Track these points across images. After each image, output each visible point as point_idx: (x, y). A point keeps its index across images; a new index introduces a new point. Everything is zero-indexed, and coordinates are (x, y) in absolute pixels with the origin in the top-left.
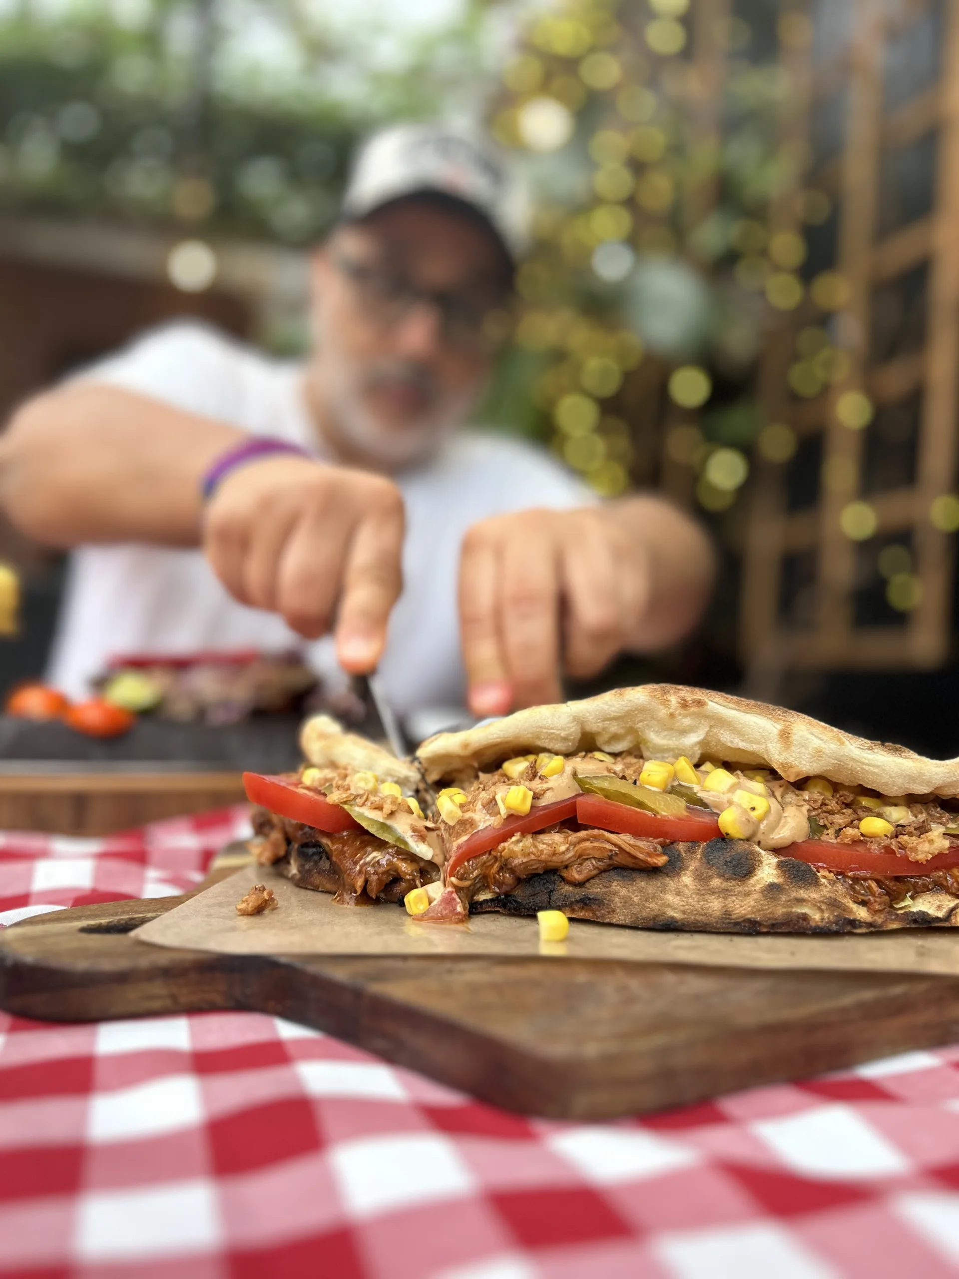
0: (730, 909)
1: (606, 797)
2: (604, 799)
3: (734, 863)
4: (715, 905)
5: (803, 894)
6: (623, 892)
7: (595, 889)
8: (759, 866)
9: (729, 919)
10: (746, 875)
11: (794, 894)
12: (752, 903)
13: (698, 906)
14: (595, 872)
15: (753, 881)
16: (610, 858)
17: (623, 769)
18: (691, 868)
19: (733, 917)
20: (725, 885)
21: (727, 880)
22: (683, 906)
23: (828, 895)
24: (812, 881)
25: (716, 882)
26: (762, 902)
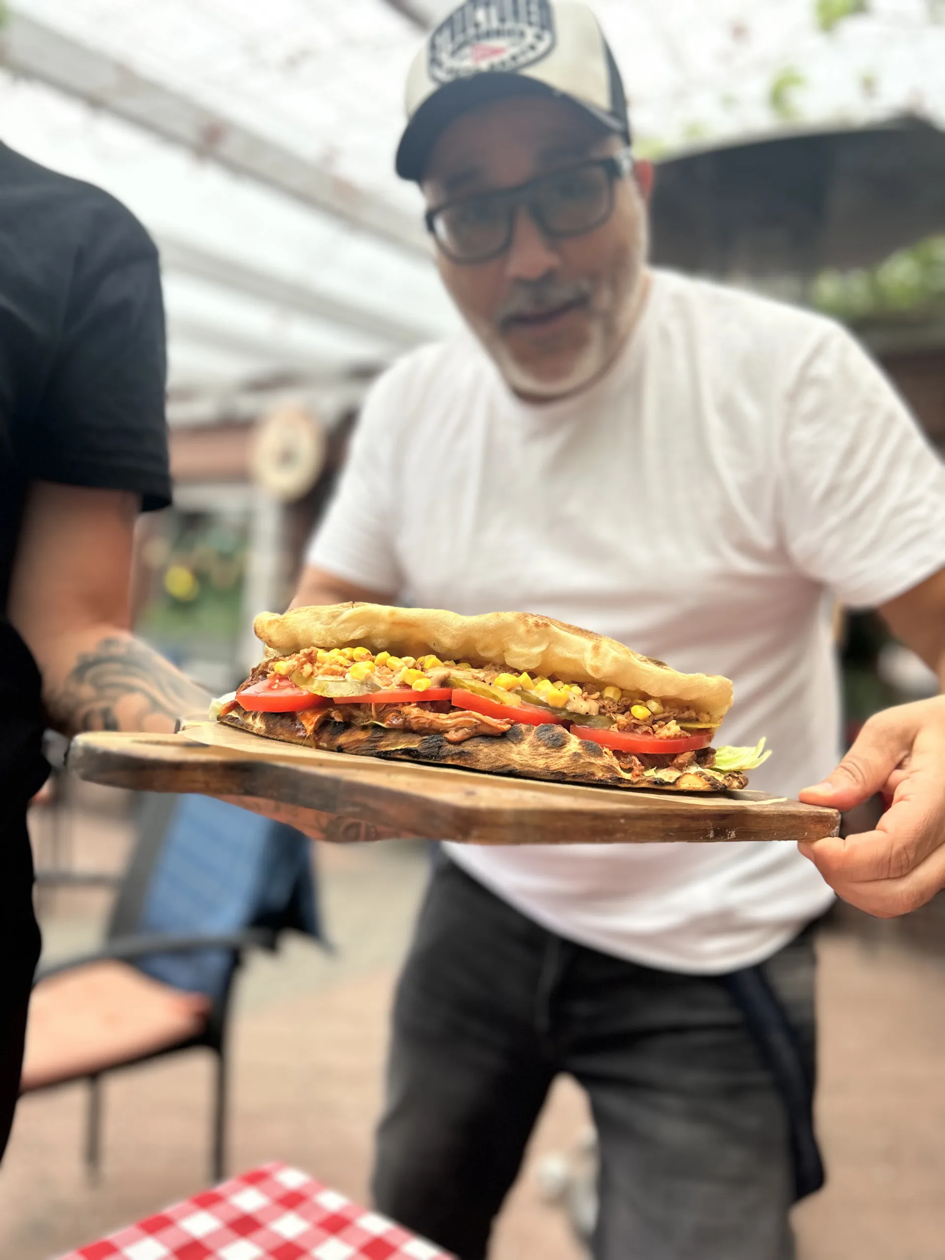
0: (550, 765)
1: (473, 691)
2: (471, 693)
3: (554, 738)
4: (541, 763)
5: (592, 760)
6: (486, 750)
7: (468, 747)
8: (568, 742)
9: (548, 770)
10: (561, 746)
11: (587, 760)
12: (563, 763)
13: (530, 762)
14: (467, 736)
15: (564, 750)
16: (476, 727)
17: (484, 677)
18: (527, 740)
19: (551, 769)
20: (547, 751)
21: (548, 748)
22: (522, 761)
23: (608, 763)
24: (600, 754)
25: (542, 749)
26: (568, 762)
